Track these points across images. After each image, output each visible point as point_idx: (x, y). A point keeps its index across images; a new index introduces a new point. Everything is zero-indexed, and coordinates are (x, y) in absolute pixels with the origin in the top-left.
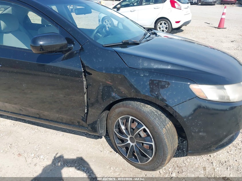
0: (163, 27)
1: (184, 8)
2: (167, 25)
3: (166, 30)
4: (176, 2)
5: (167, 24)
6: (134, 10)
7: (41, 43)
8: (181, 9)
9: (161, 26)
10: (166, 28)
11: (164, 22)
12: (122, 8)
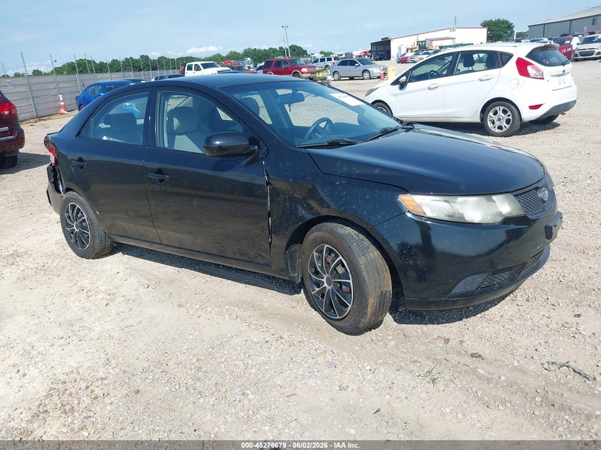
0: (499, 120)
1: (552, 76)
2: (509, 115)
3: (508, 126)
4: (531, 64)
5: (509, 113)
6: (435, 86)
7: (218, 143)
8: (543, 79)
9: (495, 118)
10: (508, 121)
11: (502, 108)
12: (411, 82)
